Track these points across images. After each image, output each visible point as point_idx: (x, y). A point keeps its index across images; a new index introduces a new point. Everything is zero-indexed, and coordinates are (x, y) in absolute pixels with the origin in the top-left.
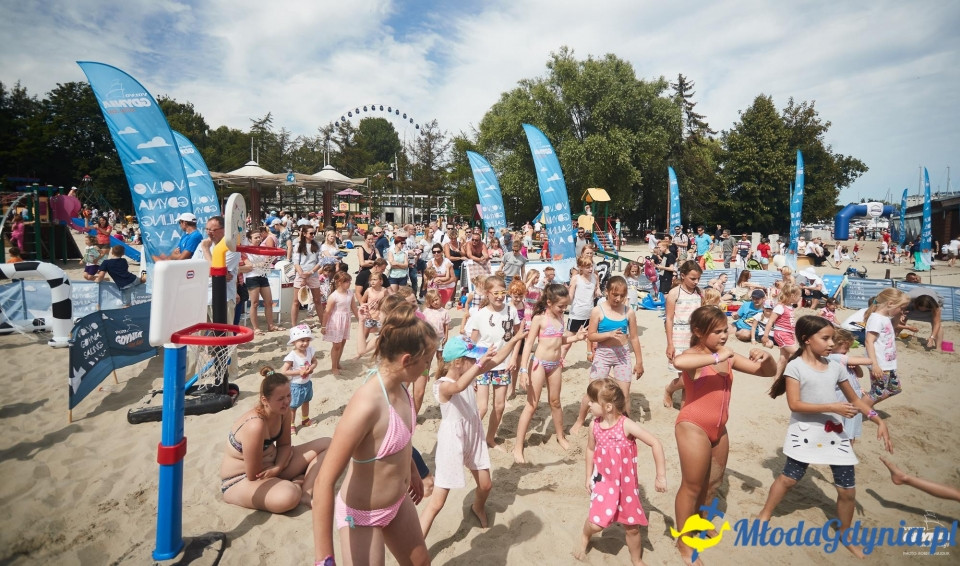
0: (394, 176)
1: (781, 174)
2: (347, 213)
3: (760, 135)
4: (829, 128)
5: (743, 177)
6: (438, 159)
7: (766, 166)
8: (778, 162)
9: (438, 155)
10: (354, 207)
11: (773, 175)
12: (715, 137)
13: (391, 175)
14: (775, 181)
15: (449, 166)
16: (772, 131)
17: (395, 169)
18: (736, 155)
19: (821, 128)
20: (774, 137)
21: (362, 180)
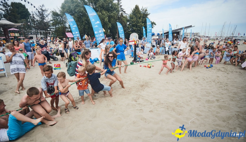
0: (30, 23)
1: (141, 25)
2: (15, 37)
3: (137, 15)
4: (150, 14)
5: (133, 26)
6: (47, 18)
7: (138, 23)
8: (140, 22)
9: (47, 17)
10: (17, 35)
11: (139, 25)
12: (127, 15)
13: (29, 23)
14: (140, 27)
15: (51, 21)
16: (139, 14)
17: (30, 21)
18: (132, 20)
19: (148, 14)
20: (140, 16)
21: (20, 24)
